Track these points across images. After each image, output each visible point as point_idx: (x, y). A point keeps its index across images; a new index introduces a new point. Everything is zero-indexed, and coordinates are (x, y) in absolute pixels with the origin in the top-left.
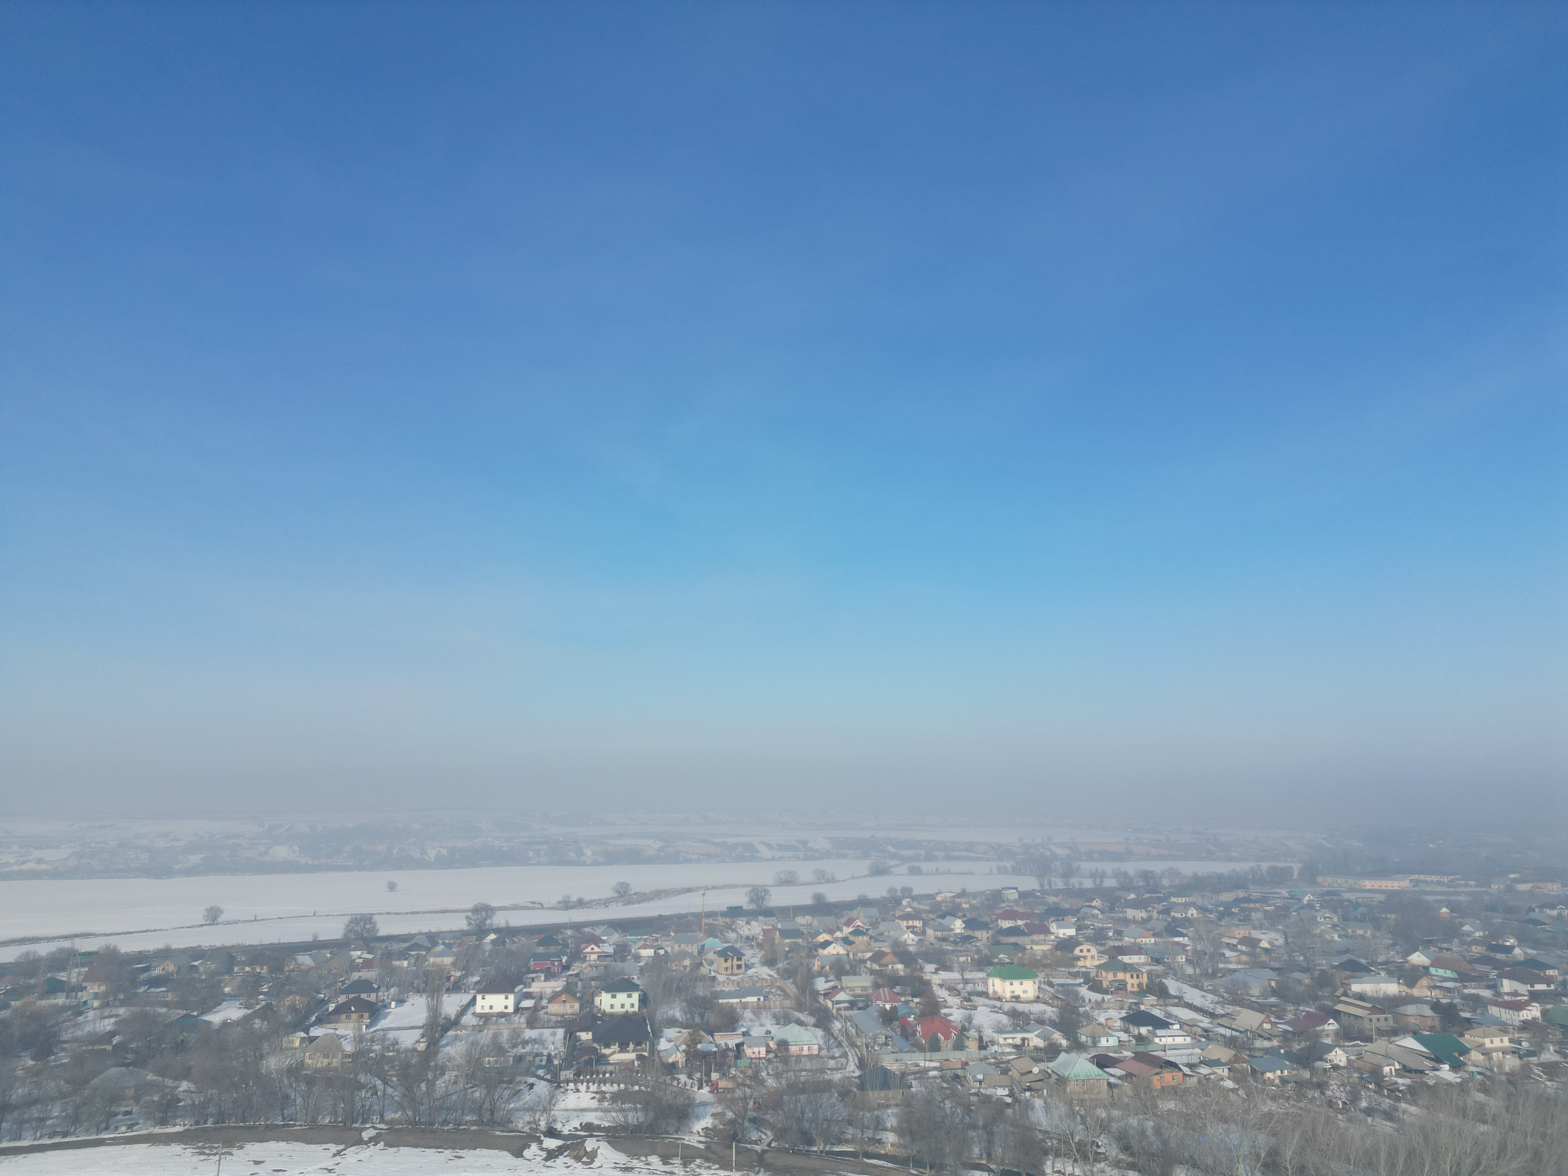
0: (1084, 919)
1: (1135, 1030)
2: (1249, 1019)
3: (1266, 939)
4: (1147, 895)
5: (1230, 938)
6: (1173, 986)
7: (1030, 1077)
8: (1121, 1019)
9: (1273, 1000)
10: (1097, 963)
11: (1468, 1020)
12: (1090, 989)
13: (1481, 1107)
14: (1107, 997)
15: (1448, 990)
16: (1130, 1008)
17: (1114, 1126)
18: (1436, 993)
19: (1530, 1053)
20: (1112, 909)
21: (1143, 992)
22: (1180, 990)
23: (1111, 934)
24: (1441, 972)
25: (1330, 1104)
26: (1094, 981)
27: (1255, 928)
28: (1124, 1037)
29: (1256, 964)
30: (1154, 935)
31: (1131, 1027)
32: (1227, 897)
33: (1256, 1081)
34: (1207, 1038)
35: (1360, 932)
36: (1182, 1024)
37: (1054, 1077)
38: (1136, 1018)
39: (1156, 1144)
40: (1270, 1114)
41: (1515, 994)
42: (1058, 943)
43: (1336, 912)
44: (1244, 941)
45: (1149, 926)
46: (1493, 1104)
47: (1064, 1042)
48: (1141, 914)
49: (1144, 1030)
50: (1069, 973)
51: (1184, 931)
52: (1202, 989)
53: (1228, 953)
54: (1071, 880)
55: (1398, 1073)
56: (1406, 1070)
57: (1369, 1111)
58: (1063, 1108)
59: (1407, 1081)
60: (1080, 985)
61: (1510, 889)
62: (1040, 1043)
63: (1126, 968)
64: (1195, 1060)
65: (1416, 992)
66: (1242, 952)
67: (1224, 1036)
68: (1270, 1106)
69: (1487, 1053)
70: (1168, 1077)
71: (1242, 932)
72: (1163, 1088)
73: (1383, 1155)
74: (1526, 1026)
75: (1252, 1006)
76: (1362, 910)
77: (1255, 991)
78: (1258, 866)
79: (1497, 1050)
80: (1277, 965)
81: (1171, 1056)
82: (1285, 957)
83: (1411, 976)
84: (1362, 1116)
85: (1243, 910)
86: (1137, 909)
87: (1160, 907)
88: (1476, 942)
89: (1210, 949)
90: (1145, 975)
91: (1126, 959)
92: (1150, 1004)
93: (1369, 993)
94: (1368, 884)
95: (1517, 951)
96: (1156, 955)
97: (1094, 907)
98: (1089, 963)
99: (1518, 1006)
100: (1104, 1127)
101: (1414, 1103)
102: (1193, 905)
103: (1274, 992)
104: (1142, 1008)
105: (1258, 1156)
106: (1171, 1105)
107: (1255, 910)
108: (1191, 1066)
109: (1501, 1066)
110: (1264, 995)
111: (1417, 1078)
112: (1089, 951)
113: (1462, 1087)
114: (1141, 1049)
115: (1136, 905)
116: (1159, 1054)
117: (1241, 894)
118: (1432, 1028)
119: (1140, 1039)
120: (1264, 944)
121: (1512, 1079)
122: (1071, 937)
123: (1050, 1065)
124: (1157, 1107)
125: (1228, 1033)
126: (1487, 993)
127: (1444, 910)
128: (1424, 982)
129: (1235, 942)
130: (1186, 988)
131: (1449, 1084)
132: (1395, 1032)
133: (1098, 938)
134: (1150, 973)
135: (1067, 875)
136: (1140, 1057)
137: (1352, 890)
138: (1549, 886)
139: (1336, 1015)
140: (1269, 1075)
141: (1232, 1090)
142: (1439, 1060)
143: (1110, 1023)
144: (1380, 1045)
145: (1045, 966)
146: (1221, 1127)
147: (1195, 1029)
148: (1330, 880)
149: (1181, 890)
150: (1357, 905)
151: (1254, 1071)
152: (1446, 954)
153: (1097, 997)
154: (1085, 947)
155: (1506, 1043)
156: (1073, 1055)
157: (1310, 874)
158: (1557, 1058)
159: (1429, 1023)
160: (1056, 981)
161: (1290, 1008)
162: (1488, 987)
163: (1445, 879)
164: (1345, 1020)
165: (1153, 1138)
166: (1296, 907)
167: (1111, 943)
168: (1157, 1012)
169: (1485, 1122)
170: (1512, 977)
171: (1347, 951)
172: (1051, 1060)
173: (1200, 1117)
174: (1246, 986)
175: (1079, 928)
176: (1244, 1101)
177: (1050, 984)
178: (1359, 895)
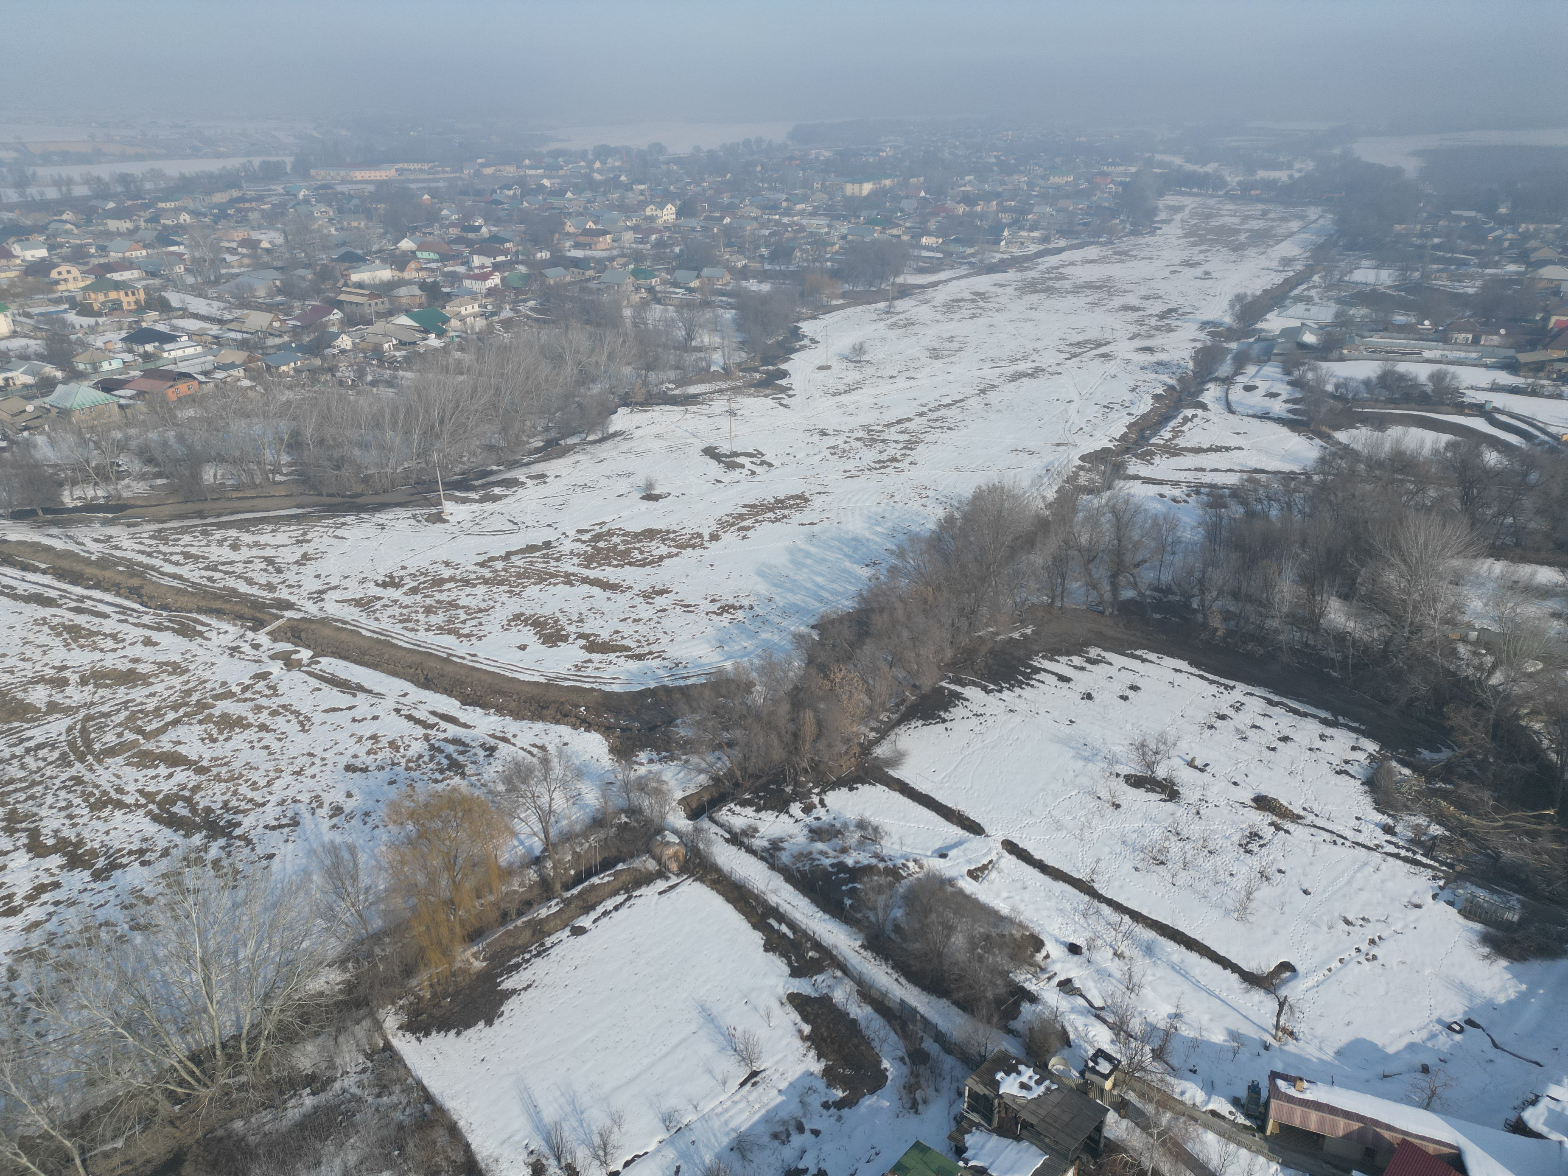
0: (55, 236)
1: (140, 349)
2: (258, 320)
3: (267, 239)
4: (129, 203)
5: (229, 241)
6: (174, 298)
7: (25, 416)
8: (122, 340)
9: (279, 298)
10: (82, 284)
11: (448, 294)
12: (79, 314)
13: (459, 362)
14: (101, 320)
15: (432, 270)
16: (130, 327)
17: (133, 444)
18: (423, 274)
19: (493, 314)
20: (89, 222)
21: (141, 309)
22: (183, 301)
23: (93, 251)
24: (426, 255)
25: (341, 383)
26: (82, 304)
27: (253, 229)
28: (128, 357)
29: (259, 266)
30: (145, 247)
31: (135, 347)
32: (220, 198)
33: (271, 374)
34: (219, 344)
35: (355, 224)
36: (191, 335)
37: (54, 411)
38: (138, 336)
39: (180, 450)
40: (289, 402)
41: (483, 267)
42: (27, 268)
43: (331, 206)
44: (244, 243)
45: (137, 237)
46: (467, 358)
47: (59, 374)
48: (125, 225)
49: (149, 348)
50: (50, 300)
51: (179, 239)
52: (206, 298)
53: (229, 258)
54: (28, 191)
55: (396, 348)
56: (402, 344)
57: (374, 383)
58: (72, 439)
59: (404, 353)
60: (65, 311)
61: (478, 173)
62: (29, 380)
63: (118, 286)
64: (209, 367)
65: (406, 275)
66: (244, 255)
67: (235, 340)
68: (288, 395)
69: (462, 320)
70: (183, 387)
71: (240, 234)
72: (180, 399)
73: (387, 416)
74: (491, 292)
75: (259, 307)
76: (355, 201)
77: (261, 292)
78: (250, 162)
79: (469, 315)
80: (280, 264)
81: (183, 367)
82: (287, 255)
83: (400, 261)
84: (368, 388)
85: (239, 211)
86: (119, 219)
87: (147, 214)
88: (452, 225)
89: (209, 256)
90: (142, 291)
91: (116, 276)
92: (151, 320)
93: (367, 281)
94: (359, 175)
95: (484, 230)
96: (151, 268)
97: (66, 222)
98: (71, 286)
99: (484, 277)
100: (122, 447)
101: (410, 369)
102: (185, 209)
103: (280, 291)
104: (144, 325)
105: (282, 440)
106: (191, 413)
107: (252, 209)
108: (206, 373)
109: (472, 328)
110: (270, 295)
111: (411, 349)
112: (69, 272)
113: (445, 350)
114: (150, 366)
115: (117, 214)
116: (171, 367)
117: (235, 193)
118: (420, 305)
119: (146, 356)
120: (265, 245)
121: (481, 336)
122: (43, 259)
123: (47, 400)
124: (175, 417)
125: (239, 336)
126: (461, 269)
127: (426, 197)
128: (413, 265)
129: (234, 245)
130: (189, 298)
131: (436, 349)
132: (391, 313)
133: (78, 256)
134: (146, 289)
135: (21, 184)
136: (148, 374)
137: (344, 182)
138: (508, 168)
139: (339, 305)
140: (284, 368)
141: (250, 388)
142: (427, 332)
143: (109, 346)
144: (379, 326)
145: (17, 295)
146: (243, 423)
147: (204, 338)
148: (322, 173)
149: (169, 194)
150: (350, 197)
151: (268, 367)
152: (429, 238)
153: (90, 321)
154: (63, 269)
155: (477, 309)
156: (73, 385)
157: (303, 168)
158: (511, 314)
159: (418, 301)
160: (34, 311)
161: (297, 304)
162: (463, 264)
163: (426, 167)
164: (347, 308)
165: (176, 446)
166: (291, 204)
167: (95, 261)
168: (161, 327)
169: (461, 373)
170: (480, 253)
171: (344, 244)
172: (45, 395)
173: (222, 418)
174: (251, 289)
175: (51, 248)
176: (263, 395)
177: (28, 315)
178: (350, 187)
